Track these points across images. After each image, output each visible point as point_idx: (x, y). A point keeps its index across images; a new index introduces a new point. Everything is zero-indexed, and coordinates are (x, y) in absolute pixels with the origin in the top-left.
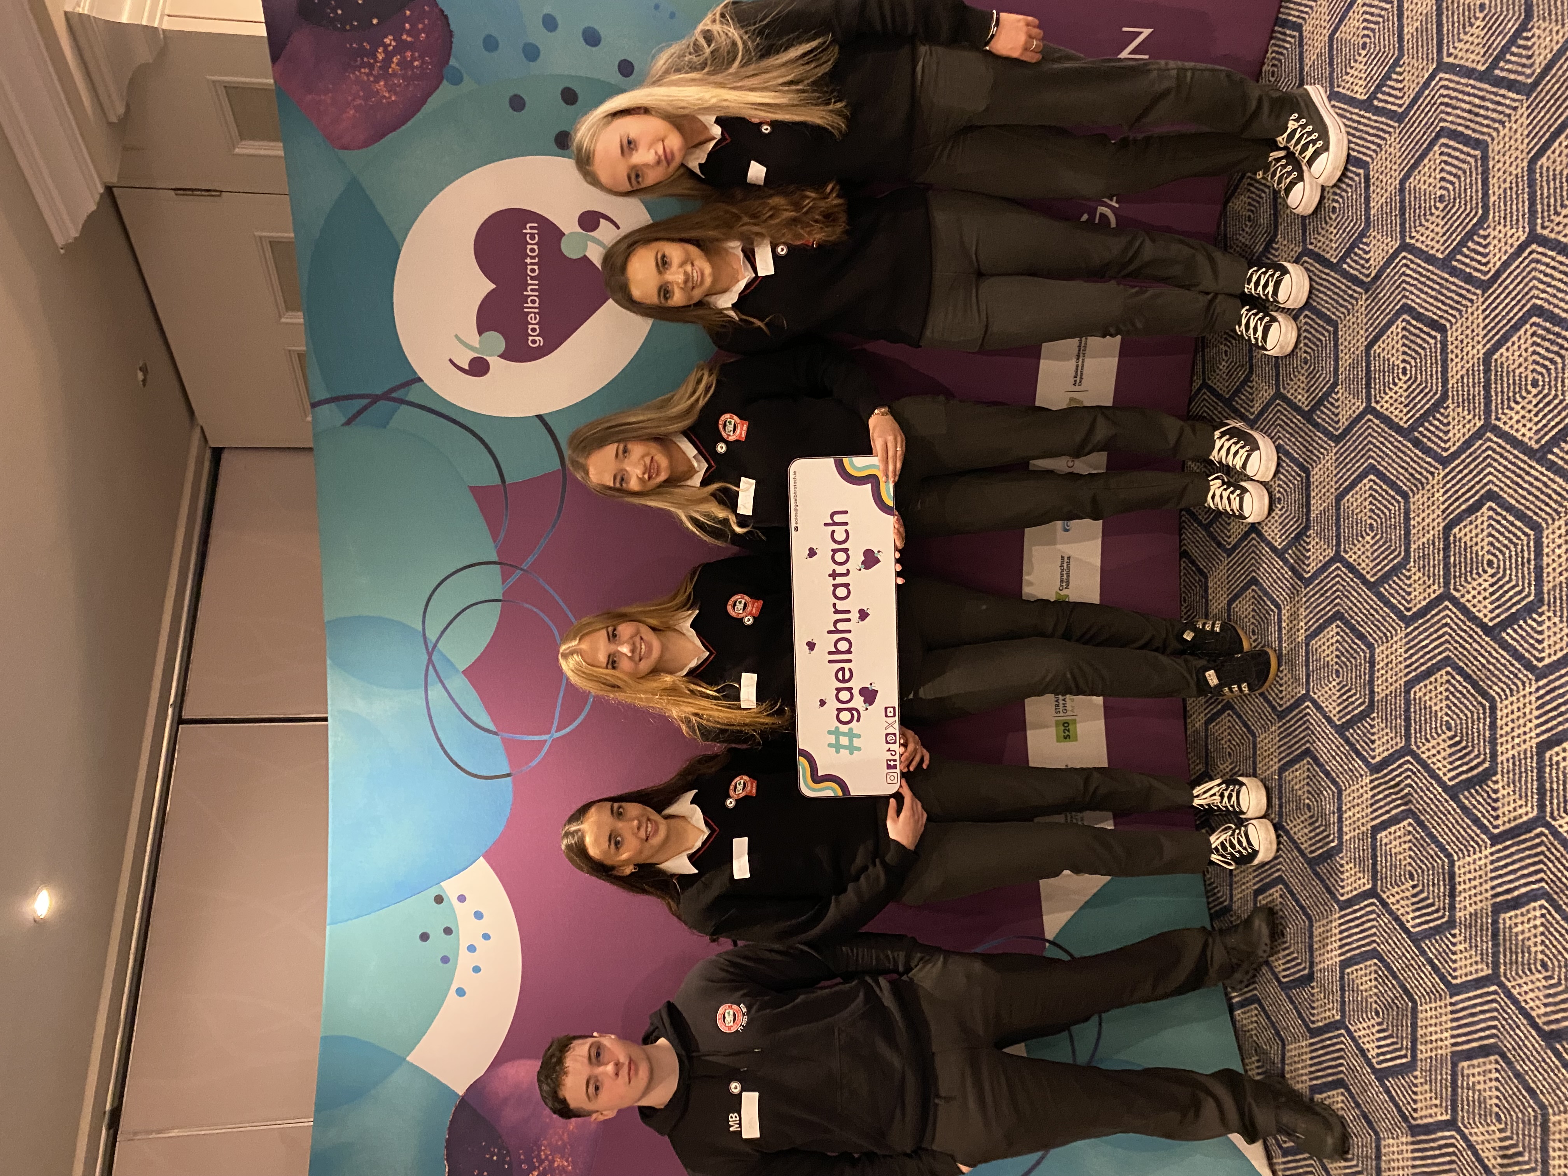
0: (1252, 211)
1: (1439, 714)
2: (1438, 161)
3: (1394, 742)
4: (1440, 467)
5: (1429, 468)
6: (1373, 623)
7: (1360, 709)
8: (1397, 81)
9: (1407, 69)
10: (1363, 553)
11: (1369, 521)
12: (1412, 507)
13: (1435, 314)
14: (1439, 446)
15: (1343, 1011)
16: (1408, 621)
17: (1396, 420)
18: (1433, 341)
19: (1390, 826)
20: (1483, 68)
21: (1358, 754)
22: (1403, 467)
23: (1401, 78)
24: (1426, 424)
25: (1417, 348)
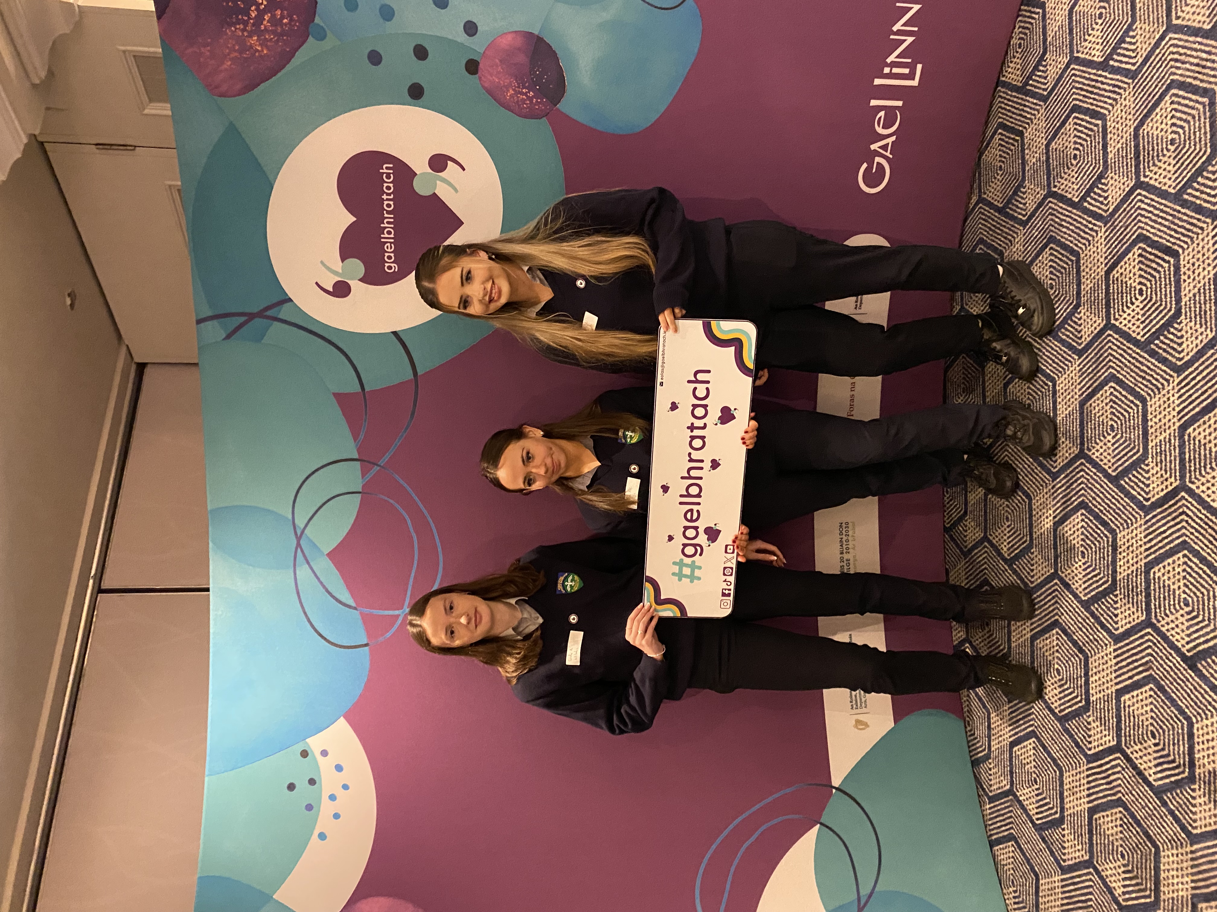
0: (1003, 162)
1: (1177, 592)
2: (1169, 110)
3: (1135, 616)
4: (1175, 375)
5: (1165, 375)
6: (1114, 511)
7: (1103, 587)
8: (1130, 43)
9: (1139, 33)
10: (1105, 451)
11: (1110, 423)
12: (1150, 410)
13: (1168, 241)
14: (1173, 356)
15: (1091, 852)
16: (1147, 510)
17: (1134, 335)
18: (1167, 265)
19: (1133, 691)
20: (1209, 27)
21: (1103, 626)
22: (1140, 376)
23: (1134, 41)
24: (1162, 338)
25: (1153, 272)
